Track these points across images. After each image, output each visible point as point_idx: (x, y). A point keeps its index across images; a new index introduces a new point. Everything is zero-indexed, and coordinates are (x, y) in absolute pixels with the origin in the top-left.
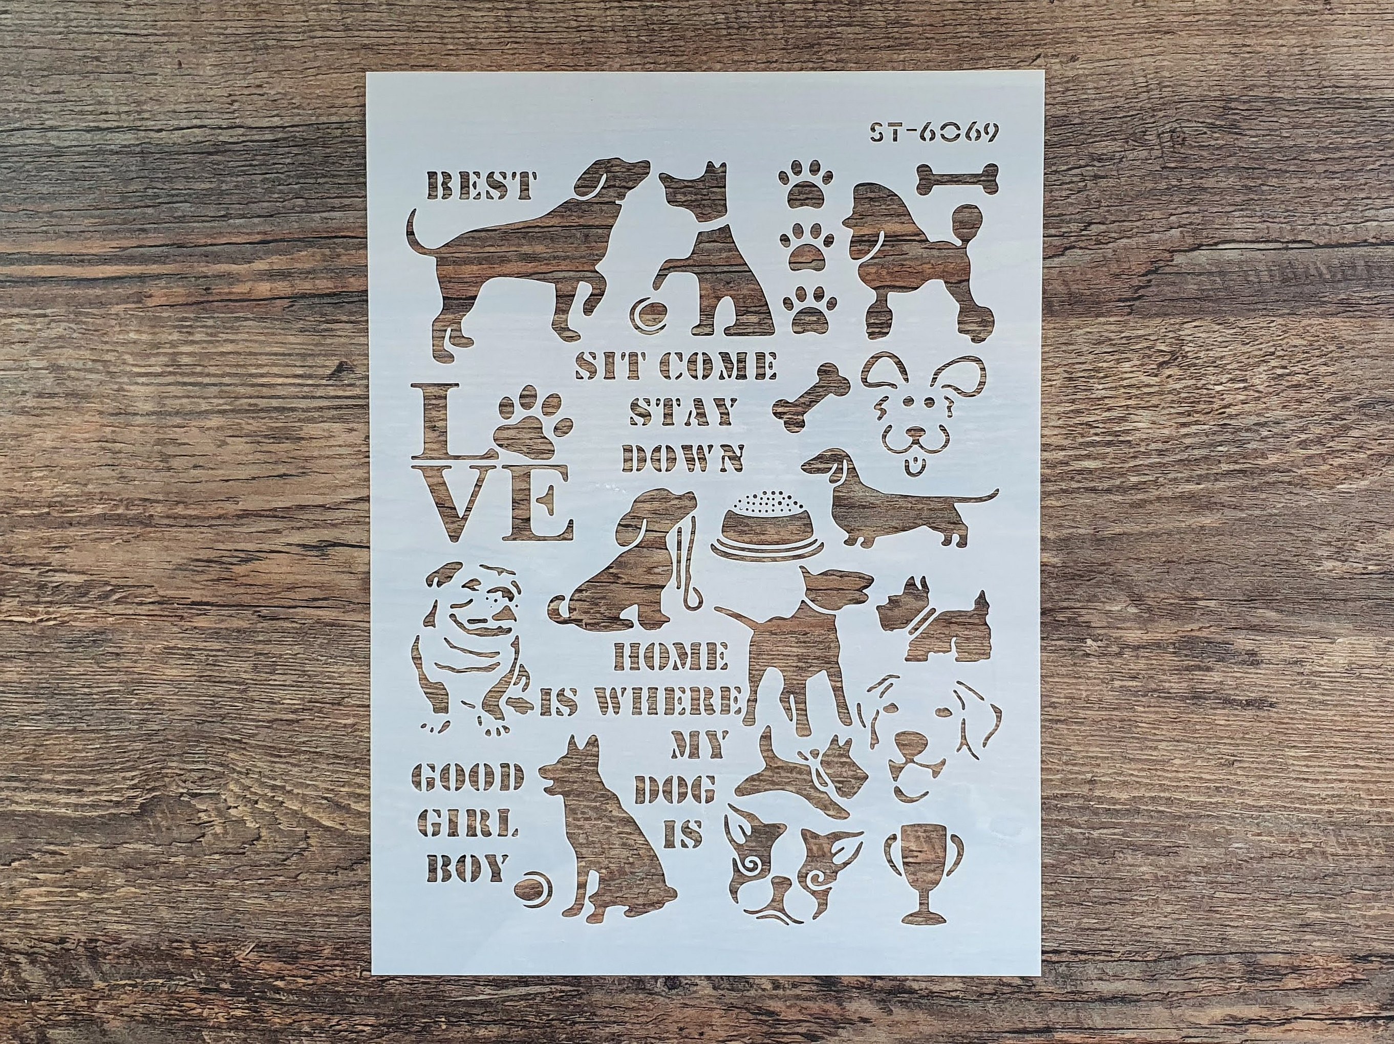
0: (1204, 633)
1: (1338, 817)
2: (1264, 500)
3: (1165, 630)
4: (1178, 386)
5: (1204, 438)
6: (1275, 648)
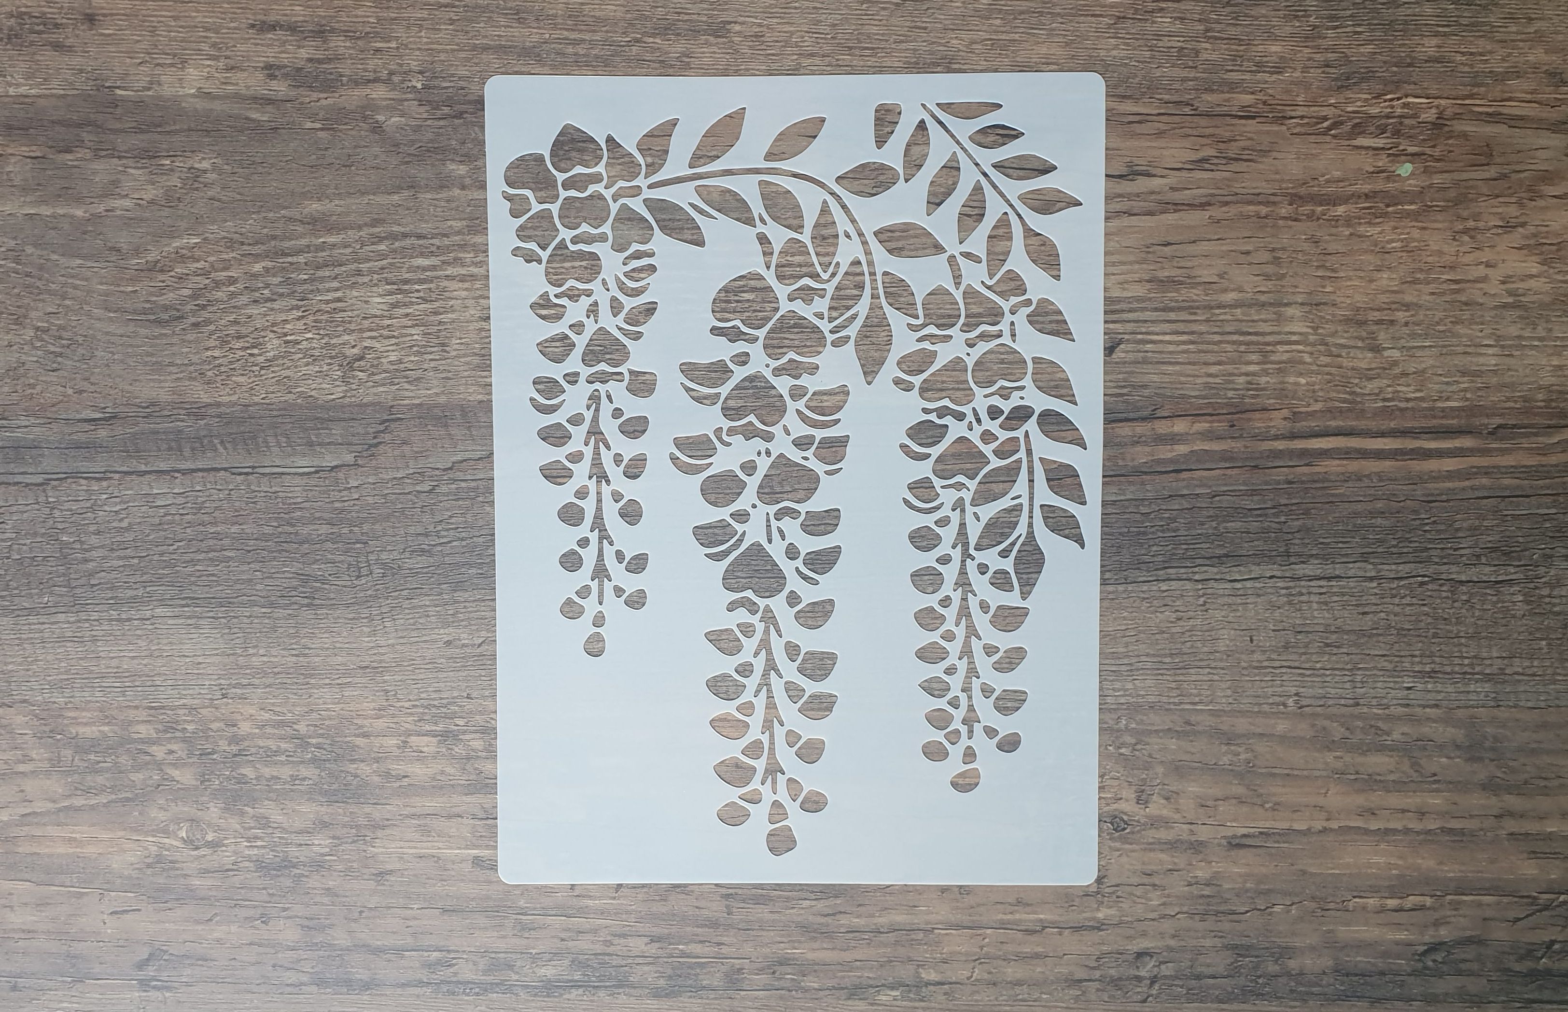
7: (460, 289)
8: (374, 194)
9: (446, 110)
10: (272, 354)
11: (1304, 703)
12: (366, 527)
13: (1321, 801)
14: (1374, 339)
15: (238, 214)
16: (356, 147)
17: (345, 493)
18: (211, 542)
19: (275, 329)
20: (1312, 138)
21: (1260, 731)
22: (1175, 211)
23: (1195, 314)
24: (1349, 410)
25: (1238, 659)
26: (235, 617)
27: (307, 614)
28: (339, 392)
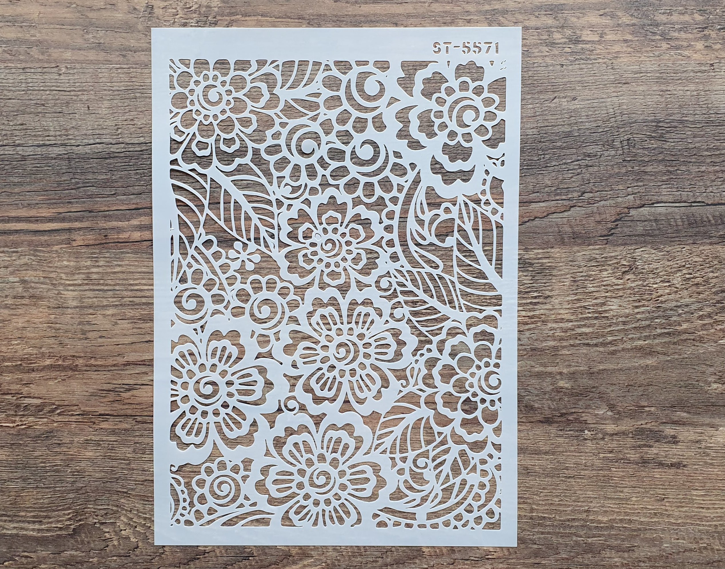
0: (648, 426)
1: (720, 529)
2: (680, 349)
3: (626, 425)
4: (633, 285)
5: (648, 315)
6: (686, 434)
7: (564, 314)
8: (614, 369)
9: (571, 418)
10: (678, 275)
11: (55, 69)
12: (624, 170)
13: (42, 9)
14: (24, 288)
15: (696, 357)
16: (625, 397)
17: (636, 191)
18: (717, 160)
19: (676, 289)
20: (66, 403)
21: (82, 52)
22: (144, 361)
23: (130, 301)
24: (37, 246)
25: (95, 96)
26: (704, 114)
27: (661, 116)
28: (638, 252)
